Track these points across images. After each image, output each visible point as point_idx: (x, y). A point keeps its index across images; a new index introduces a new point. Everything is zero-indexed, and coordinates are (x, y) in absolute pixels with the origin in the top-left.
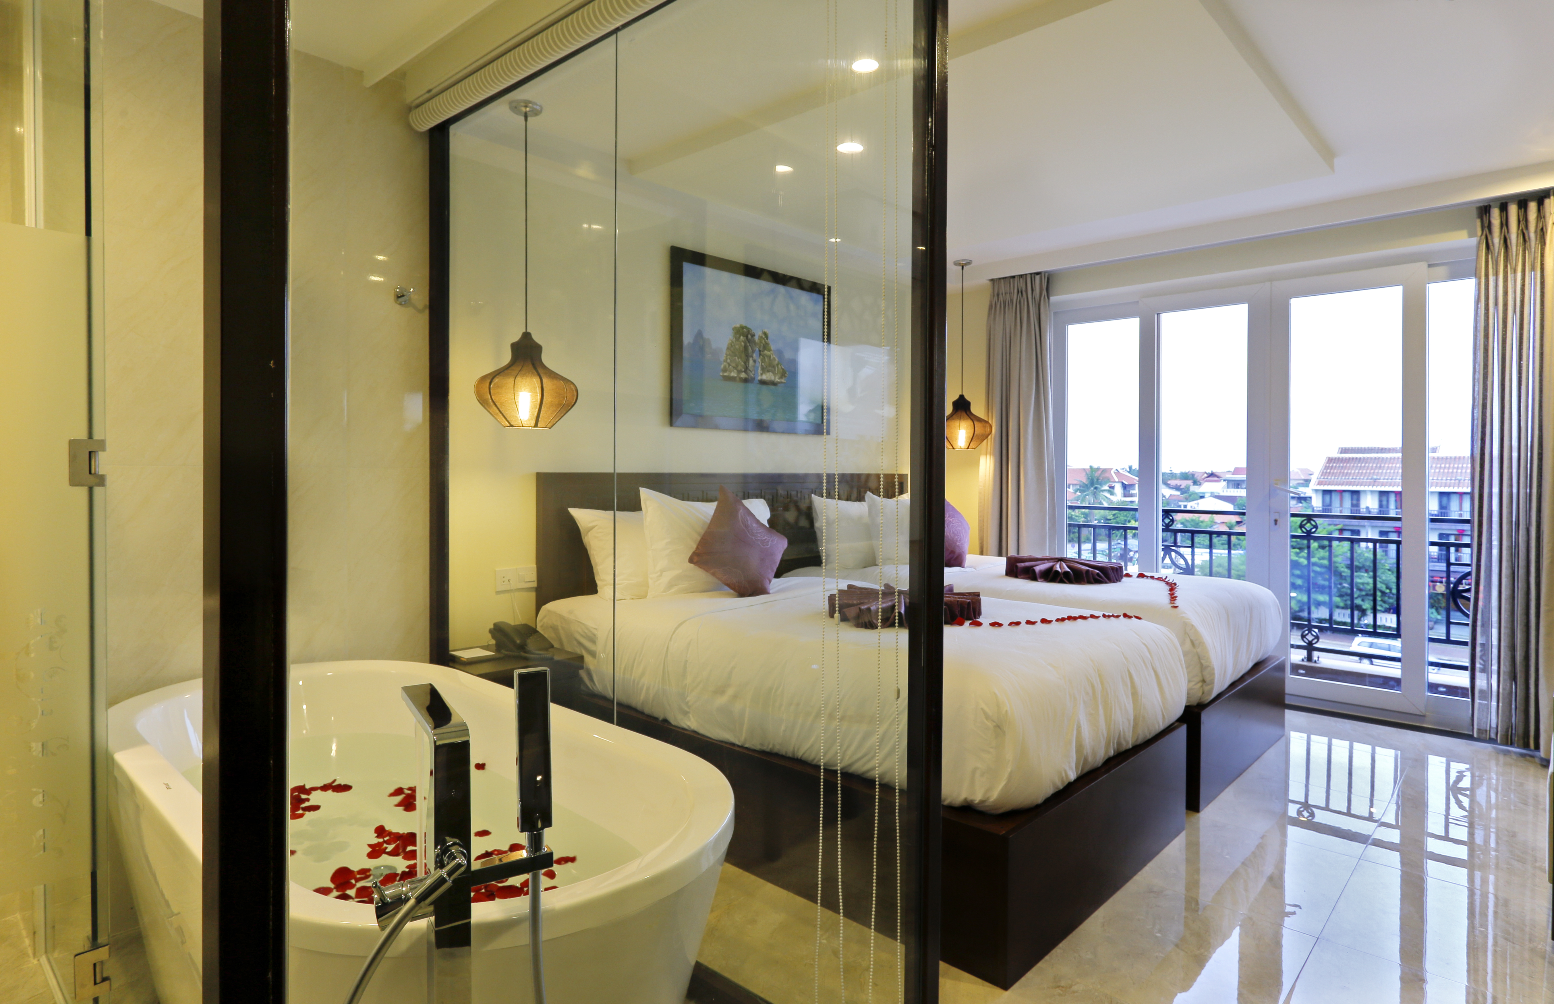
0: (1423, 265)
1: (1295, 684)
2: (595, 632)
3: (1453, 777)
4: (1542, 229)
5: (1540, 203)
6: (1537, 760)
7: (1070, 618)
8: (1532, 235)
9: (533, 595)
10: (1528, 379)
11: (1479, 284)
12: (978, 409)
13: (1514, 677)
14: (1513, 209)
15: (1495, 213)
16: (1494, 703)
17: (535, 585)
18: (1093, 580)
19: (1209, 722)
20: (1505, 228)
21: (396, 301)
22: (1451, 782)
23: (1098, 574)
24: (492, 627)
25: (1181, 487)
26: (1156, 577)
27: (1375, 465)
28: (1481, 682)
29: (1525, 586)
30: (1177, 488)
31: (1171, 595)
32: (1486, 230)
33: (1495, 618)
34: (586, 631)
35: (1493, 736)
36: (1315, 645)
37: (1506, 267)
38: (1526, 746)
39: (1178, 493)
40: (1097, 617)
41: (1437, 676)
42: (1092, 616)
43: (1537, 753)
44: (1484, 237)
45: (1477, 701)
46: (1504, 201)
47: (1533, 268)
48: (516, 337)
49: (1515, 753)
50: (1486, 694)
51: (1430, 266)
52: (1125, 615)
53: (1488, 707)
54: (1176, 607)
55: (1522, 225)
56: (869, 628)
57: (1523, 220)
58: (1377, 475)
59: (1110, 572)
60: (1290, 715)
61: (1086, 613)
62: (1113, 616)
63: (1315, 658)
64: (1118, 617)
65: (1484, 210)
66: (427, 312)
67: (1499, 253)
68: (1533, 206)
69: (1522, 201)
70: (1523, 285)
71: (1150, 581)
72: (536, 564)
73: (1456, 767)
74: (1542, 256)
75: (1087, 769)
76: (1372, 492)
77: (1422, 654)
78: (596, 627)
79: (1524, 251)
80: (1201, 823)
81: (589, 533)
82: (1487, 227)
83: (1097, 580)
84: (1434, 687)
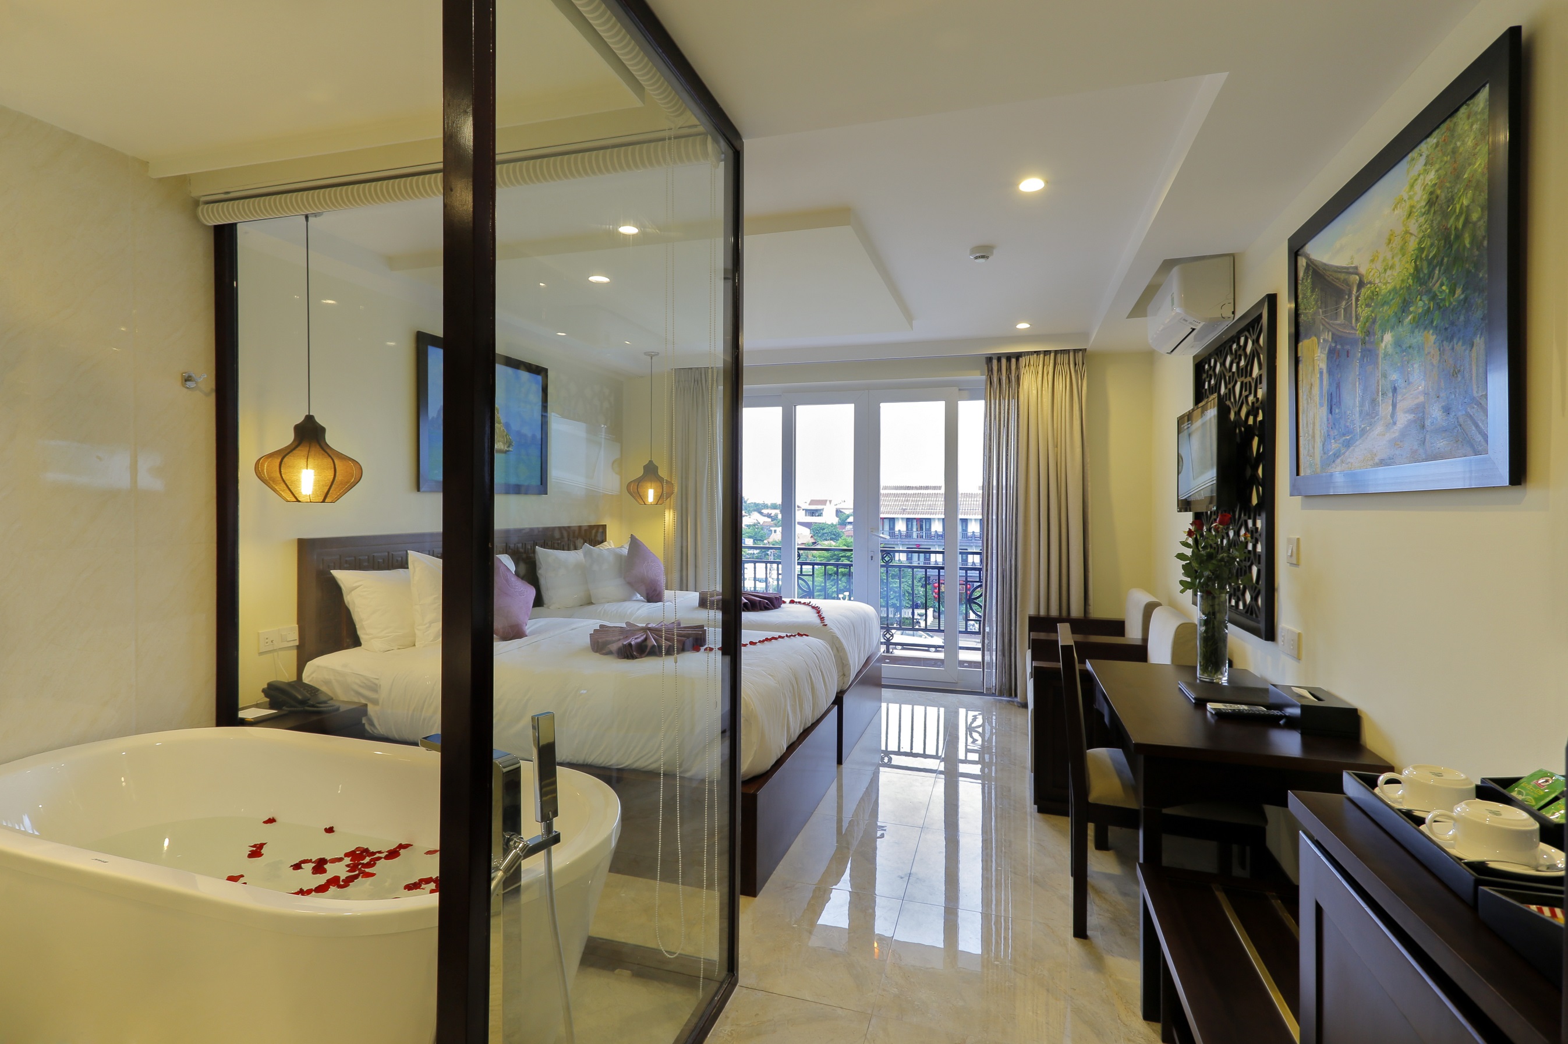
0: (956, 389)
1: (888, 670)
2: (376, 681)
3: (970, 720)
4: (1018, 376)
5: (1017, 360)
6: (1015, 704)
7: (767, 639)
8: (1013, 378)
9: (294, 653)
10: (1011, 467)
11: (986, 403)
12: (663, 473)
13: (1004, 655)
14: (1004, 361)
15: (995, 362)
16: (994, 671)
17: (297, 643)
18: (763, 608)
19: (847, 701)
20: (999, 372)
21: (184, 385)
22: (969, 723)
23: (767, 603)
24: (266, 686)
25: (772, 515)
26: (802, 602)
27: (904, 499)
28: (987, 658)
29: (1009, 596)
30: (769, 516)
31: (820, 616)
32: (990, 373)
33: (994, 619)
34: (366, 682)
35: (994, 692)
36: (891, 641)
37: (1000, 397)
38: (1010, 695)
39: (770, 520)
40: (783, 637)
41: (964, 656)
42: (780, 637)
43: (1016, 699)
44: (989, 376)
45: (986, 670)
46: (999, 356)
47: (1013, 398)
48: (300, 419)
49: (1005, 700)
50: (990, 664)
51: (959, 389)
52: (799, 634)
53: (991, 673)
54: (826, 625)
55: (1008, 372)
56: (630, 659)
57: (1009, 369)
58: (905, 506)
59: (775, 601)
60: (885, 692)
61: (776, 634)
62: (792, 635)
63: (891, 650)
64: (795, 636)
65: (989, 359)
66: (213, 396)
67: (997, 388)
68: (1014, 361)
69: (1009, 357)
70: (1008, 409)
71: (799, 606)
72: (298, 624)
73: (971, 714)
74: (1018, 392)
75: (790, 743)
76: (902, 519)
77: (956, 642)
78: (377, 677)
79: (1009, 388)
80: (844, 770)
81: (353, 592)
82: (990, 370)
83: (766, 608)
84: (962, 663)
